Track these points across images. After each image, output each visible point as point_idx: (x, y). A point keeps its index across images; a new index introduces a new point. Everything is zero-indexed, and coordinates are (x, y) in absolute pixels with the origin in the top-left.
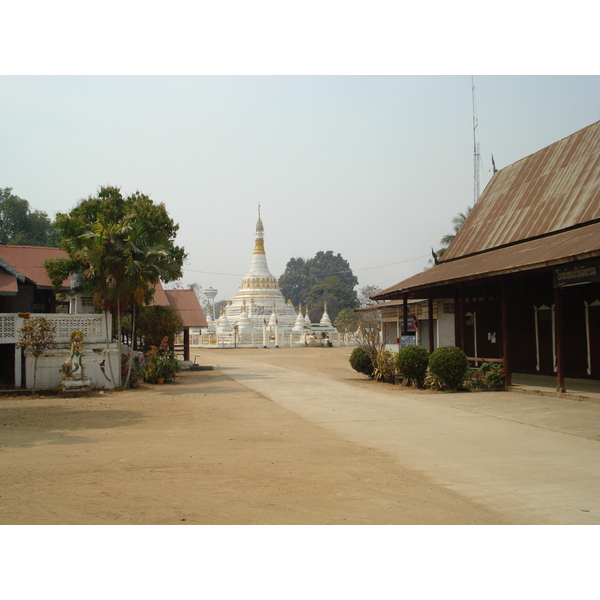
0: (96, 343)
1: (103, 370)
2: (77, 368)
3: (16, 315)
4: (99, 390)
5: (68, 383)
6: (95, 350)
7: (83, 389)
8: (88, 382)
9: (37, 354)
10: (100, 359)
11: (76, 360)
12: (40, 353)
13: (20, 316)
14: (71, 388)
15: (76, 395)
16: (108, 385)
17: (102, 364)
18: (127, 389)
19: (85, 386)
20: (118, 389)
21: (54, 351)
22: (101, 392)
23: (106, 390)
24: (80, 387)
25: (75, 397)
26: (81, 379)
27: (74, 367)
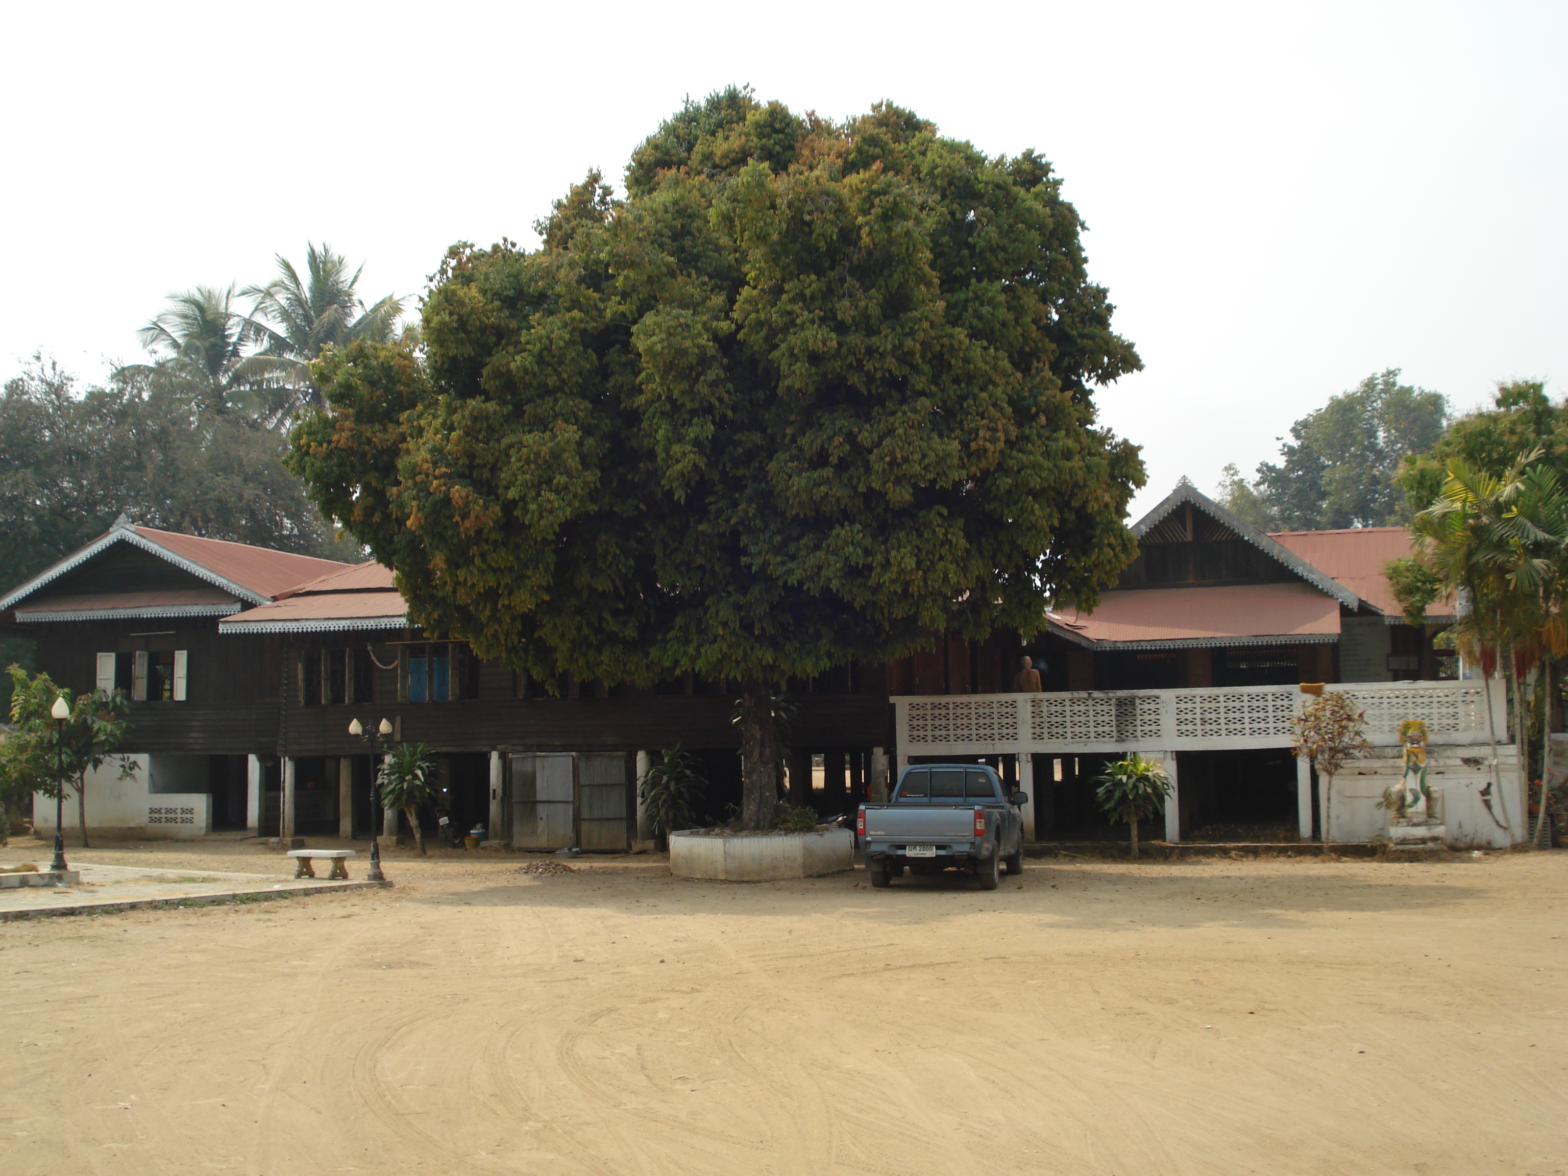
0: (1472, 745)
1: (1488, 804)
2: (1416, 799)
3: (1295, 689)
4: (1470, 848)
5: (1398, 832)
6: (1467, 761)
7: (1431, 845)
8: (1439, 831)
9: (1333, 768)
10: (1480, 780)
11: (1413, 782)
12: (1337, 766)
13: (1304, 690)
14: (1404, 841)
15: (1413, 857)
16: (1501, 839)
17: (1486, 792)
18: (1542, 847)
19: (1435, 839)
20: (1518, 848)
21: (1376, 764)
22: (1476, 854)
23: (1489, 849)
24: (1424, 841)
25: (1411, 861)
26: (1425, 823)
27: (1409, 798)
